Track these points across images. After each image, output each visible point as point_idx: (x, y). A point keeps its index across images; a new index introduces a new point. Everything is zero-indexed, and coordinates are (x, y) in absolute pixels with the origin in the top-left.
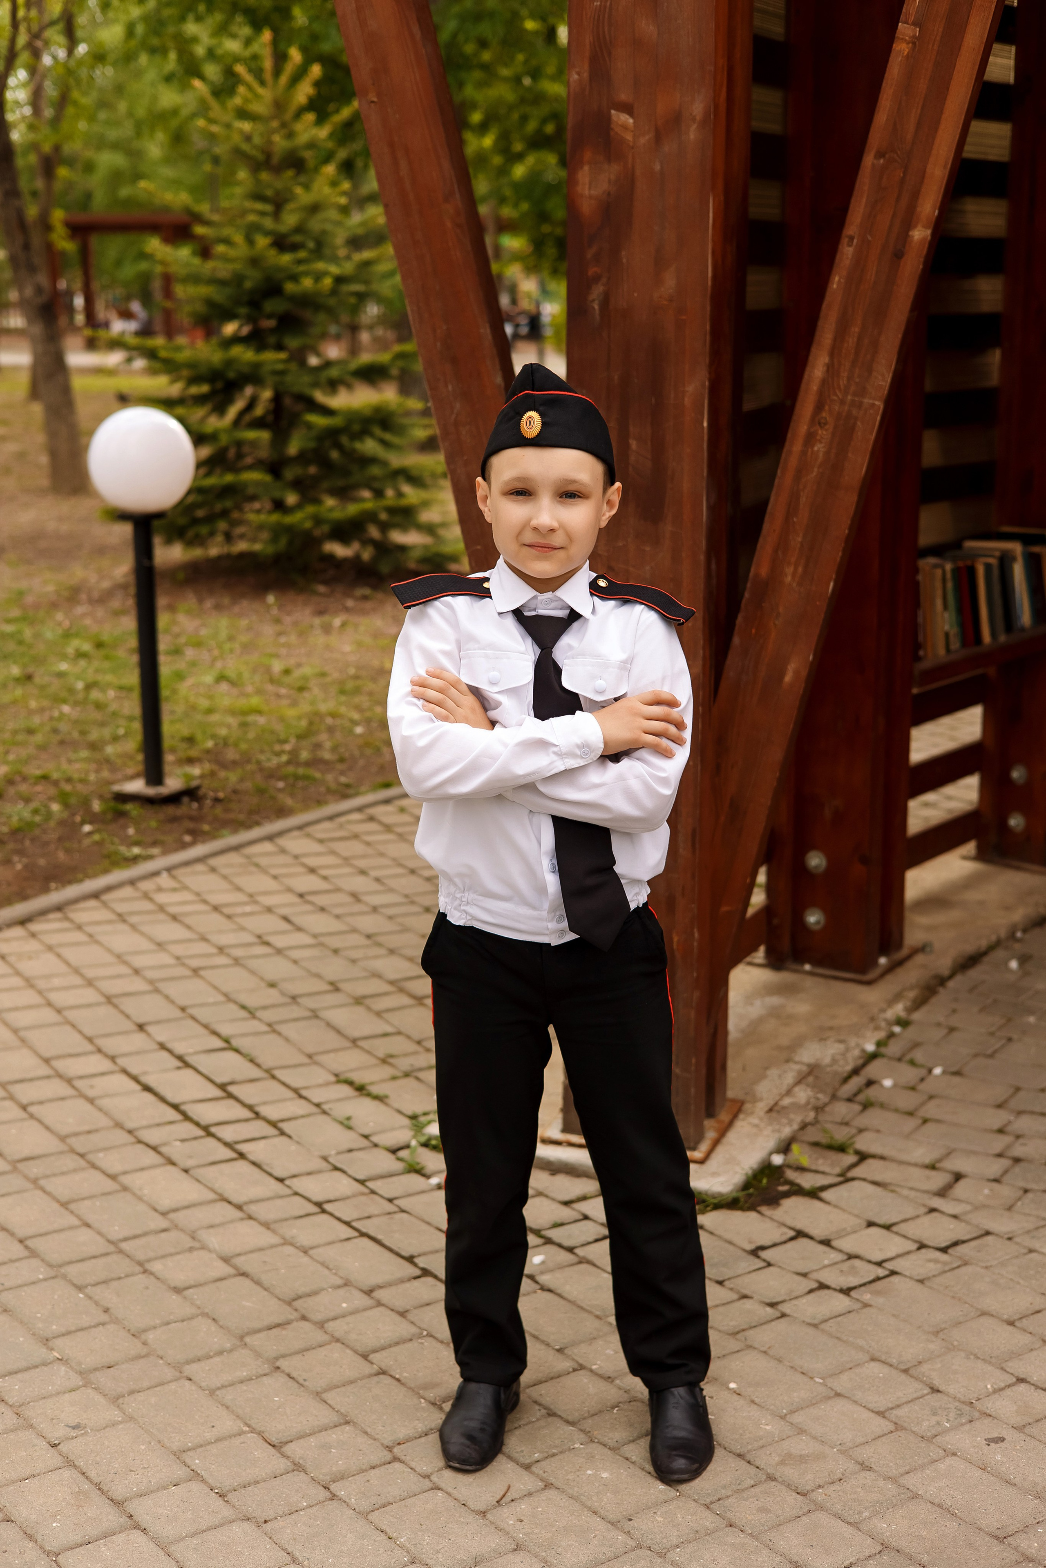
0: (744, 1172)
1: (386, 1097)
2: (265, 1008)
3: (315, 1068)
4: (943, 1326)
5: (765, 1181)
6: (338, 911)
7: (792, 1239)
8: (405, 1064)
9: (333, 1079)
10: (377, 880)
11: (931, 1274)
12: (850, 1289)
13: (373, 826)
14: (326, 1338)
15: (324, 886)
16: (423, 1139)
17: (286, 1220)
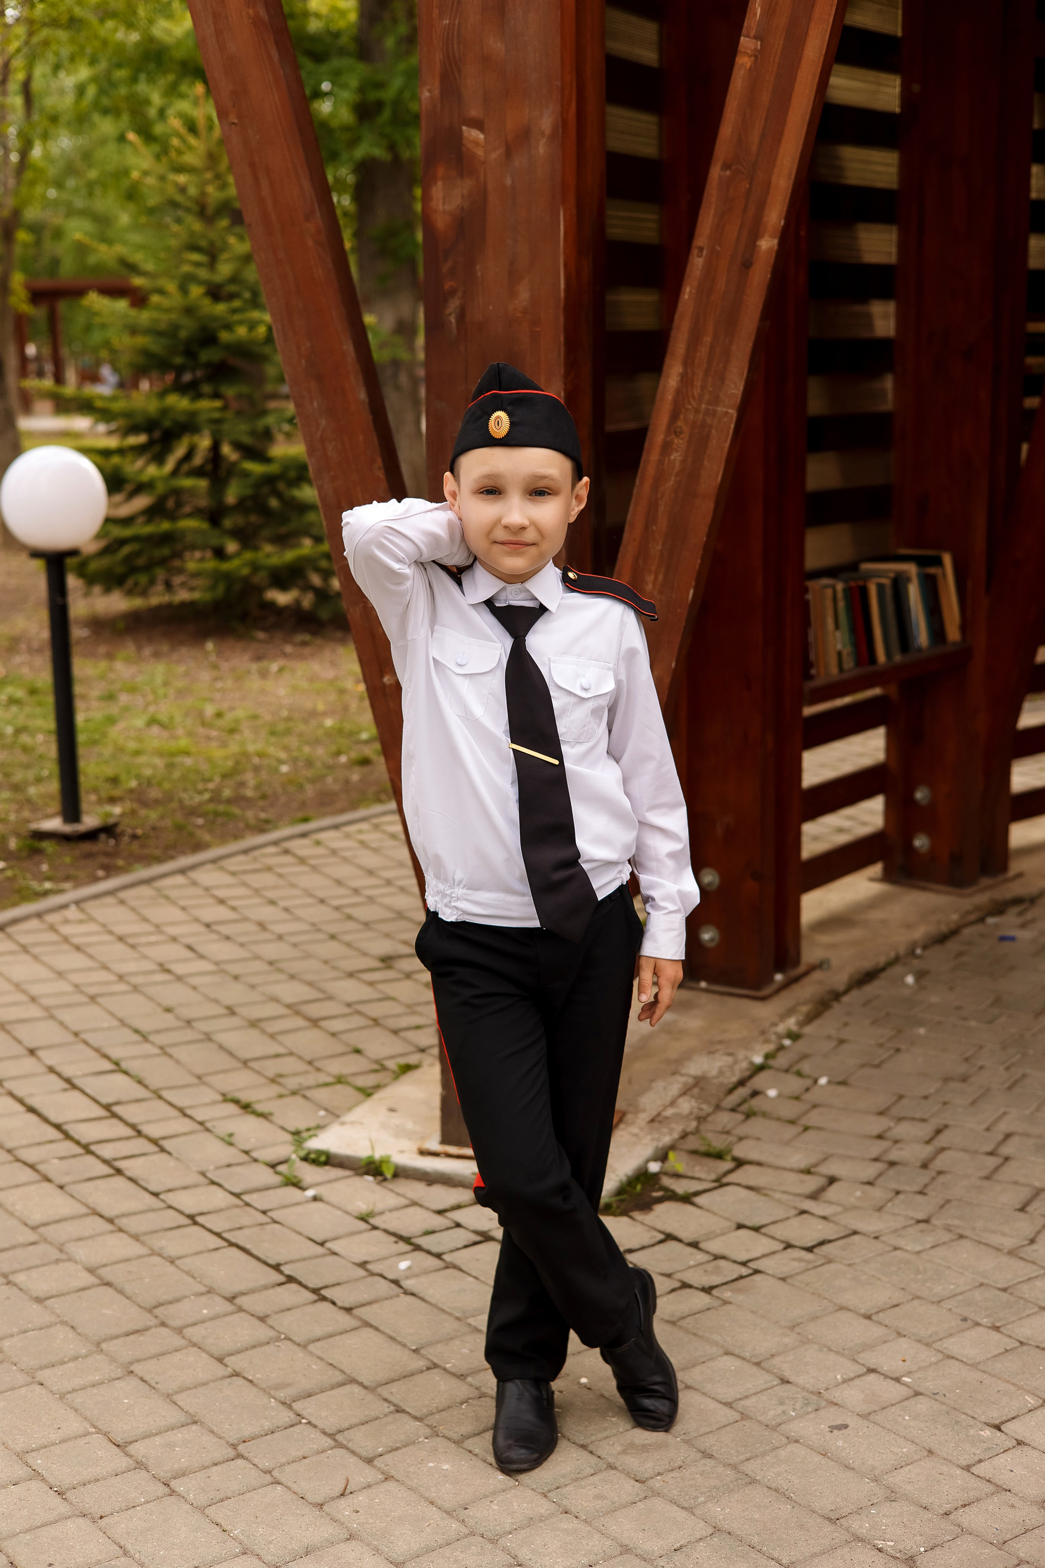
0: (618, 1179)
1: (271, 1114)
2: (158, 1032)
3: (203, 1088)
4: (800, 1321)
5: (639, 1187)
6: (243, 939)
7: (661, 1242)
8: (292, 1083)
9: (220, 1098)
10: (286, 910)
11: (793, 1273)
12: (712, 1288)
13: (288, 859)
14: (183, 1342)
15: (232, 915)
16: (302, 1153)
17: (156, 1232)
